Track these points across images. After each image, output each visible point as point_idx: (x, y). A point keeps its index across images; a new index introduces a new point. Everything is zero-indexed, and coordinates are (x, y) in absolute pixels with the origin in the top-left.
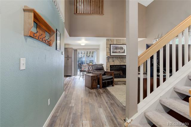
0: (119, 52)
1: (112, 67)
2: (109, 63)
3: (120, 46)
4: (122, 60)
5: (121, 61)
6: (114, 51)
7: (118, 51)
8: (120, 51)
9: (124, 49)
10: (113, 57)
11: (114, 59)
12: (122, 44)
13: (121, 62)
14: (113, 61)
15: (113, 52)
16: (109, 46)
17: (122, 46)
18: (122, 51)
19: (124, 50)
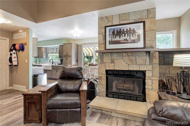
0: (126, 40)
1: (110, 74)
2: (104, 64)
3: (128, 26)
4: (133, 58)
5: (131, 61)
6: (113, 40)
7: (122, 38)
8: (128, 38)
9: (136, 34)
10: (111, 53)
11: (115, 56)
12: (133, 21)
13: (130, 63)
14: (113, 62)
15: (111, 43)
16: (104, 31)
17: (132, 26)
18: (132, 38)
19: (139, 36)
